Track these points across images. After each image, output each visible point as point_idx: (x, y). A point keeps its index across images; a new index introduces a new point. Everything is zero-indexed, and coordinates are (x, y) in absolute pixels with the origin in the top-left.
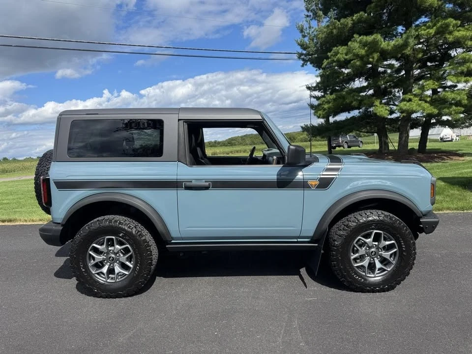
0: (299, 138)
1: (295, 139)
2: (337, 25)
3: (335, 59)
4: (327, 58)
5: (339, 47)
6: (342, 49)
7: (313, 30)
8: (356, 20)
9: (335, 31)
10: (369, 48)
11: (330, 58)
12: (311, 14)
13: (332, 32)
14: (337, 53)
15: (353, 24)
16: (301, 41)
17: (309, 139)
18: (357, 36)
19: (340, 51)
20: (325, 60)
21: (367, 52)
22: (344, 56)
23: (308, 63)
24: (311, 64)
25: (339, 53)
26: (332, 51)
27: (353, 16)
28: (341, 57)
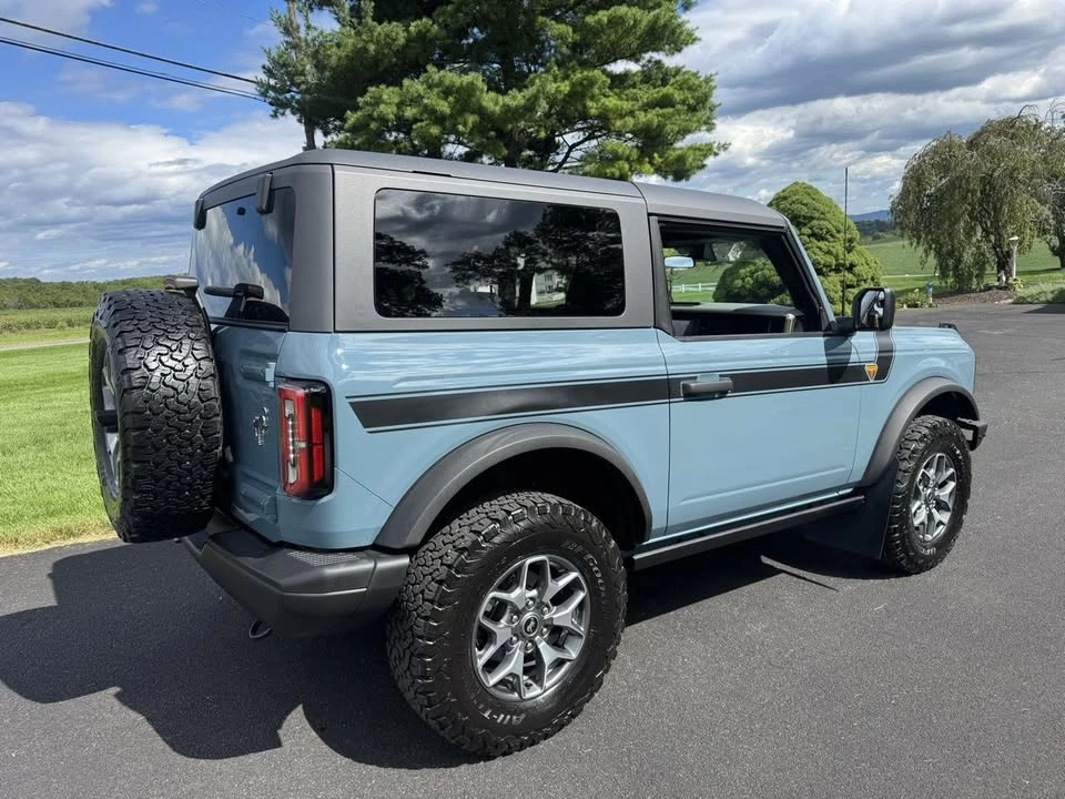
2: (376, 34)
3: (375, 114)
4: (355, 108)
5: (383, 88)
6: (389, 94)
7: (316, 33)
8: (414, 34)
9: (372, 48)
10: (457, 100)
11: (361, 109)
13: (365, 50)
14: (378, 101)
15: (409, 40)
16: (280, 57)
18: (435, 69)
19: (385, 97)
20: (349, 112)
21: (452, 108)
22: (395, 109)
23: (288, 112)
24: (294, 113)
25: (383, 102)
26: (367, 94)
27: (410, 25)
28: (388, 110)
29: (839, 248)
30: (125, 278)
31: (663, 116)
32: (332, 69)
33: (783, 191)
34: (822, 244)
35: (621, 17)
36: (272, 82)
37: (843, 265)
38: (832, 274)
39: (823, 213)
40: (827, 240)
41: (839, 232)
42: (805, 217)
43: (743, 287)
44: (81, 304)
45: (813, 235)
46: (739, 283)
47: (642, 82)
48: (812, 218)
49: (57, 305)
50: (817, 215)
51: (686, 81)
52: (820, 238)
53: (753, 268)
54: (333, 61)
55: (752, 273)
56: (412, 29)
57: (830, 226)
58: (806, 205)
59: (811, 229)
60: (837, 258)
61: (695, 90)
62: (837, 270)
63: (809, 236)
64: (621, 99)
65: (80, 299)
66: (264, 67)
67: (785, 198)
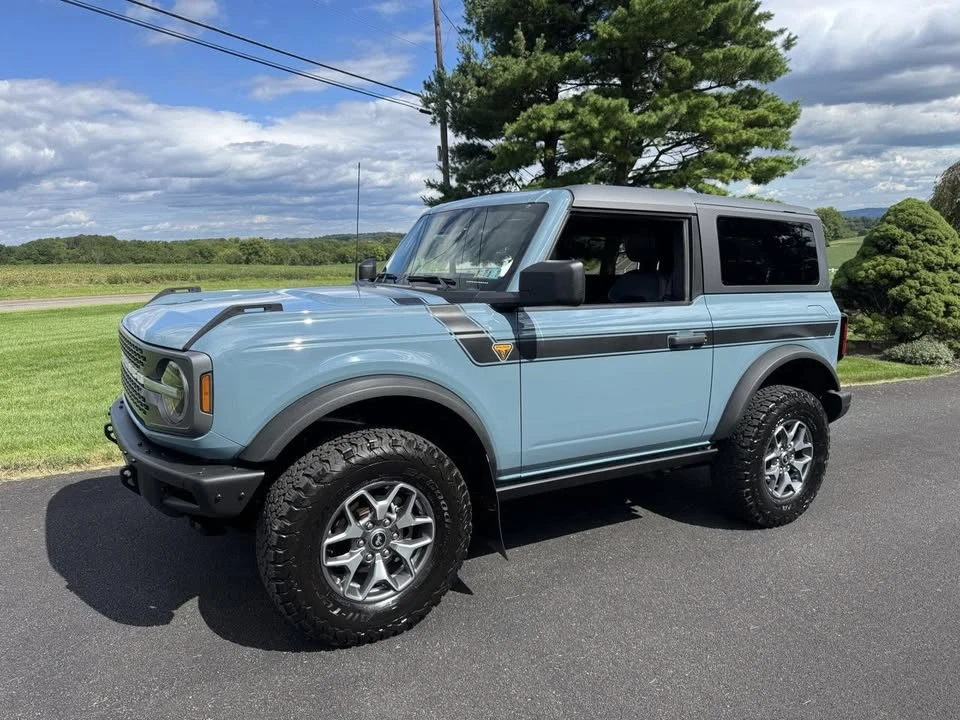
0: (221, 254)
1: (213, 256)
3: (534, 126)
4: (511, 121)
5: (542, 105)
8: (567, 62)
9: (536, 74)
10: (605, 119)
11: (516, 121)
12: (473, 29)
13: (530, 75)
14: (538, 117)
15: (559, 68)
17: (244, 258)
19: (544, 112)
20: (507, 124)
21: (600, 124)
22: (552, 123)
25: (543, 116)
26: (530, 110)
27: (564, 56)
28: (548, 124)
29: (948, 251)
30: (187, 239)
31: (761, 134)
32: (498, 89)
33: (898, 204)
34: (933, 247)
35: (735, 55)
37: (950, 265)
38: (941, 271)
39: (935, 224)
40: (937, 244)
41: (947, 238)
42: (920, 226)
43: (867, 277)
44: (154, 261)
45: (927, 240)
46: (862, 274)
47: (731, 103)
48: (925, 227)
49: (136, 261)
50: (930, 224)
51: (778, 107)
52: (932, 243)
53: (874, 263)
54: (498, 83)
55: (874, 267)
56: (566, 59)
57: (940, 234)
58: (921, 217)
59: (925, 235)
60: (946, 258)
61: (784, 114)
62: (945, 269)
63: (923, 241)
64: (725, 121)
65: (153, 256)
66: (425, 82)
67: (902, 211)
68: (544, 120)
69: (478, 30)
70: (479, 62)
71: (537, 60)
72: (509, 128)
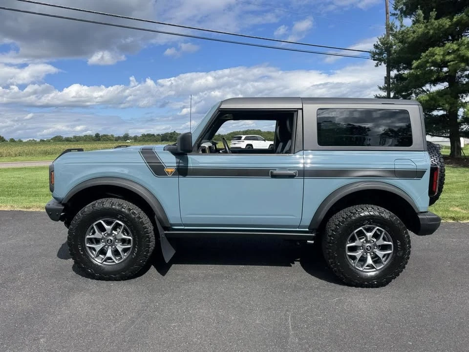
3: (430, 60)
4: (417, 59)
5: (435, 48)
6: (439, 51)
9: (431, 32)
11: (420, 59)
12: (399, 13)
13: (428, 32)
14: (433, 55)
15: (451, 25)
19: (436, 52)
20: (414, 61)
22: (441, 57)
23: (383, 63)
24: (385, 63)
25: (436, 54)
26: (427, 52)
27: (453, 18)
28: (438, 58)
32: (409, 43)
36: (377, 51)
54: (410, 40)
56: (455, 20)
66: (374, 44)
68: (436, 56)
69: (401, 13)
70: (398, 30)
71: (432, 25)
72: (415, 63)
